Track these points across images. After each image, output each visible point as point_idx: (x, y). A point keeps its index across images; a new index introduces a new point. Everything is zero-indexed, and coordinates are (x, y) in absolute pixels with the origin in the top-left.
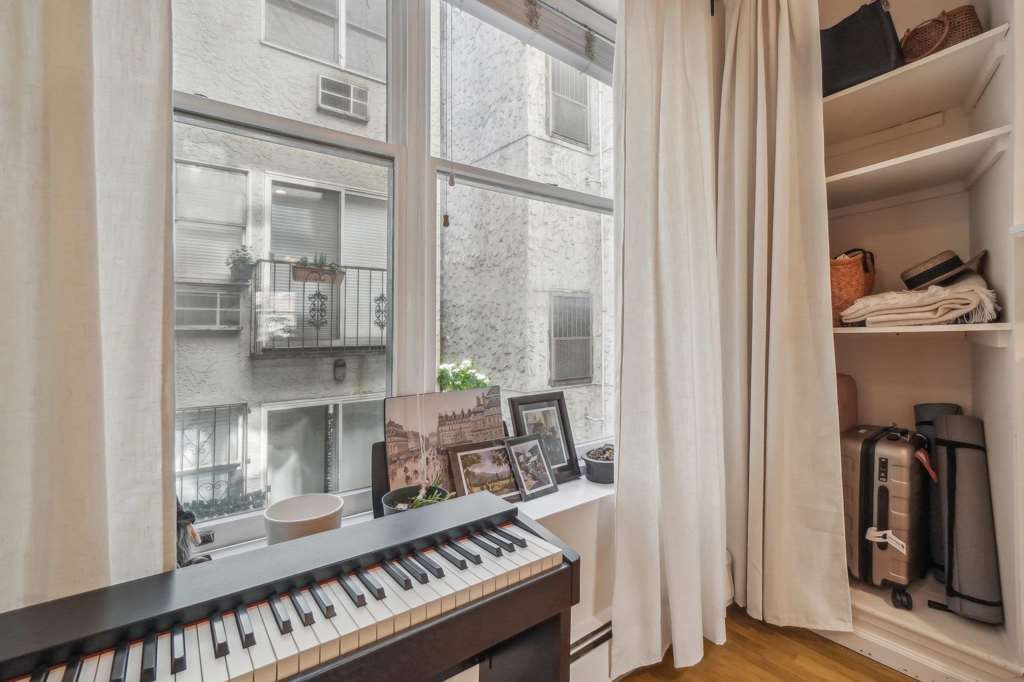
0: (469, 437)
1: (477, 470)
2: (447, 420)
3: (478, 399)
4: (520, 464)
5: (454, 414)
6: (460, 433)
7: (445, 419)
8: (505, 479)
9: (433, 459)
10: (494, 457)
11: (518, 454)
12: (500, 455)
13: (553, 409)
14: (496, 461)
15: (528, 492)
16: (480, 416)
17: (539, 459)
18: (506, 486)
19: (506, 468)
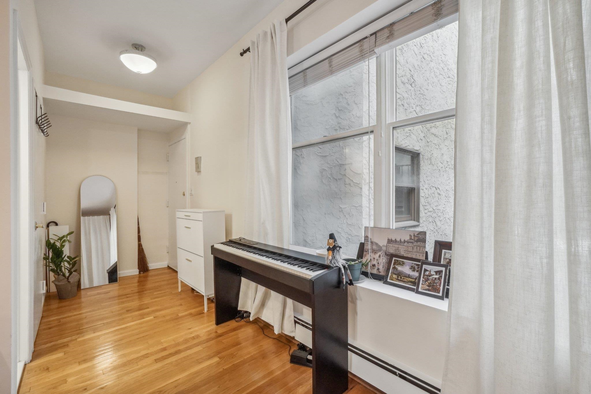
0: (403, 253)
1: (400, 268)
2: (391, 241)
3: (410, 236)
4: (424, 275)
5: (396, 240)
6: (398, 249)
7: (390, 241)
8: (413, 279)
10: (412, 267)
11: (426, 270)
12: (416, 267)
14: (413, 269)
15: (420, 290)
16: (410, 245)
17: (439, 279)
18: (411, 282)
19: (416, 274)
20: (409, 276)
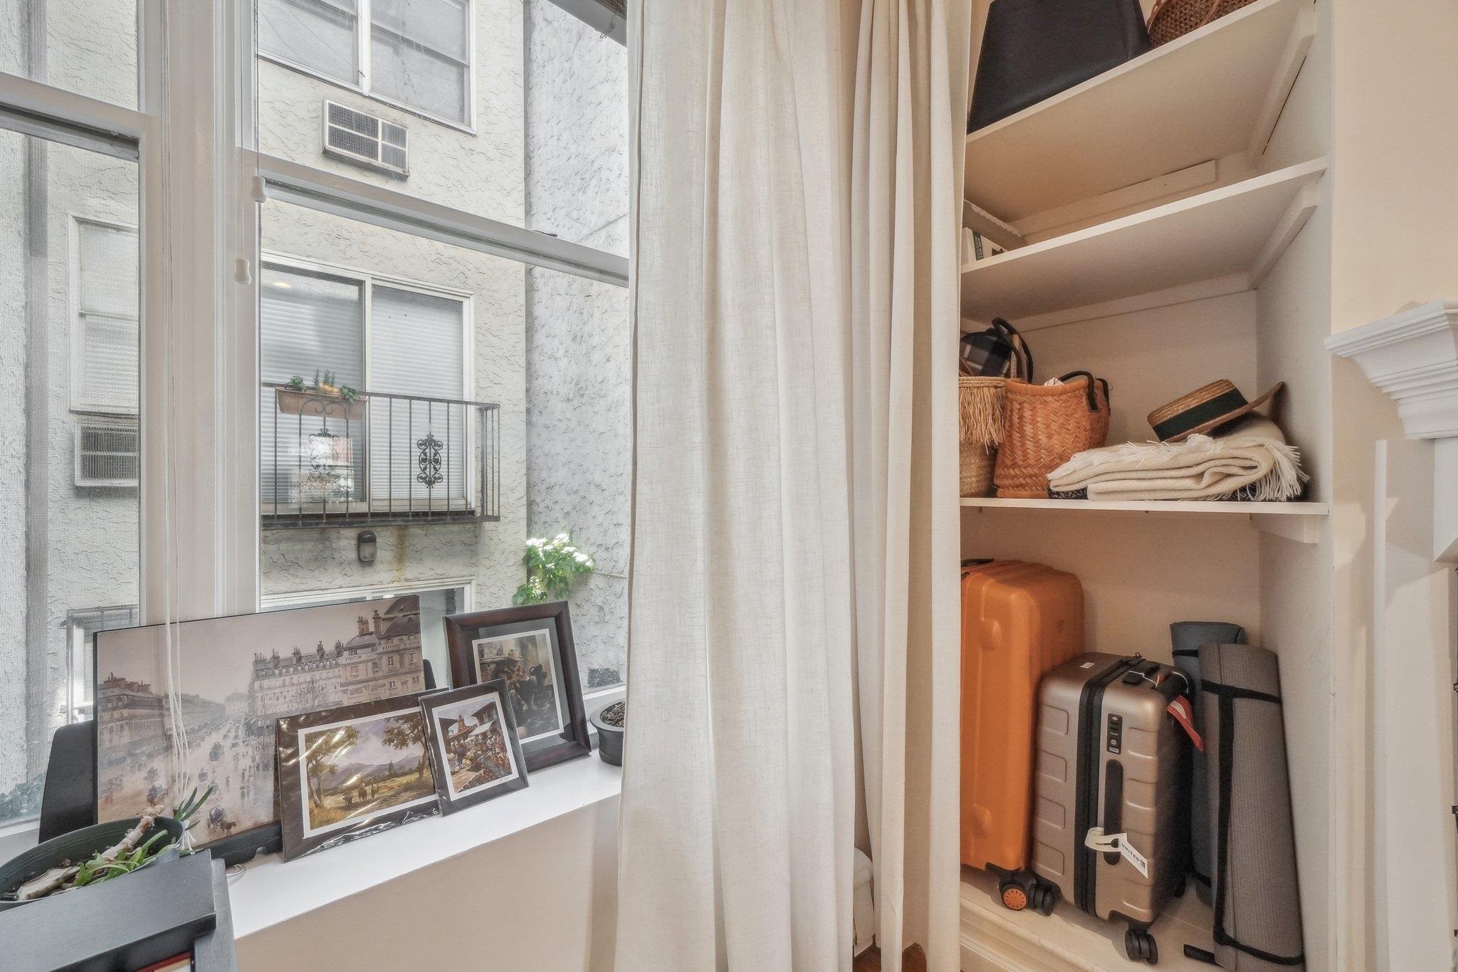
0: (335, 696)
1: (341, 760)
2: (276, 666)
3: (362, 622)
4: (447, 742)
5: (297, 653)
6: (311, 690)
7: (271, 665)
8: (411, 772)
9: (234, 745)
10: (390, 732)
11: (446, 724)
12: (406, 726)
13: (544, 634)
14: (395, 738)
15: (454, 796)
16: (364, 655)
17: (495, 730)
18: (408, 788)
19: (415, 751)
20: (392, 772)
